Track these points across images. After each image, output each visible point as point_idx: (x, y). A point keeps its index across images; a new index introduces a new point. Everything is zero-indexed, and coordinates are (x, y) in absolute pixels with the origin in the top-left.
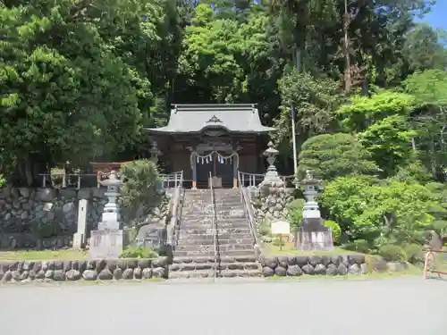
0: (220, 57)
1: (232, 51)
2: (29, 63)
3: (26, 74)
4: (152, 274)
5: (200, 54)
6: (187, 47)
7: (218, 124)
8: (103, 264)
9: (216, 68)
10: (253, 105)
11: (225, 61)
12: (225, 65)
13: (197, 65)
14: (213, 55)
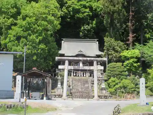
0: (83, 10)
1: (88, 6)
2: (39, 49)
3: (38, 51)
4: (69, 97)
5: (73, 8)
6: (66, 3)
7: (82, 53)
8: (60, 95)
9: (80, 16)
10: (96, 40)
11: (85, 12)
12: (85, 14)
13: (71, 13)
14: (79, 9)
